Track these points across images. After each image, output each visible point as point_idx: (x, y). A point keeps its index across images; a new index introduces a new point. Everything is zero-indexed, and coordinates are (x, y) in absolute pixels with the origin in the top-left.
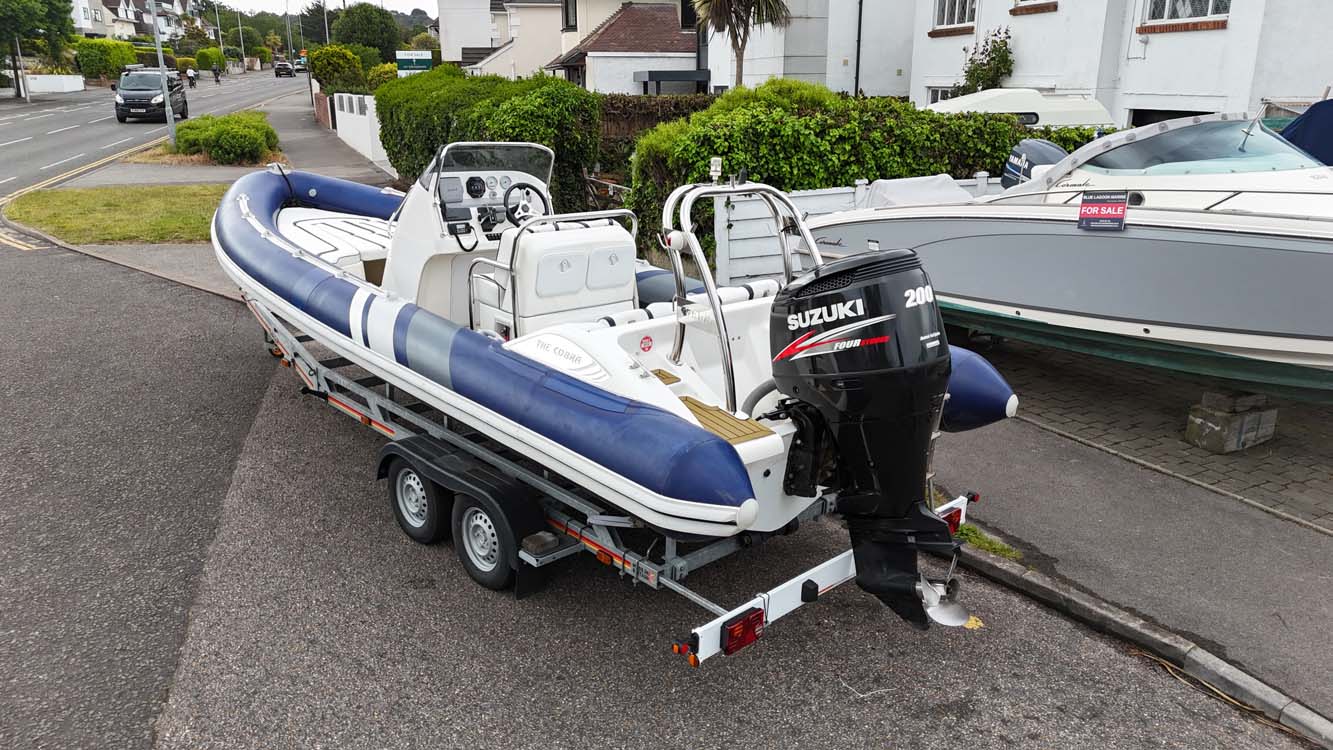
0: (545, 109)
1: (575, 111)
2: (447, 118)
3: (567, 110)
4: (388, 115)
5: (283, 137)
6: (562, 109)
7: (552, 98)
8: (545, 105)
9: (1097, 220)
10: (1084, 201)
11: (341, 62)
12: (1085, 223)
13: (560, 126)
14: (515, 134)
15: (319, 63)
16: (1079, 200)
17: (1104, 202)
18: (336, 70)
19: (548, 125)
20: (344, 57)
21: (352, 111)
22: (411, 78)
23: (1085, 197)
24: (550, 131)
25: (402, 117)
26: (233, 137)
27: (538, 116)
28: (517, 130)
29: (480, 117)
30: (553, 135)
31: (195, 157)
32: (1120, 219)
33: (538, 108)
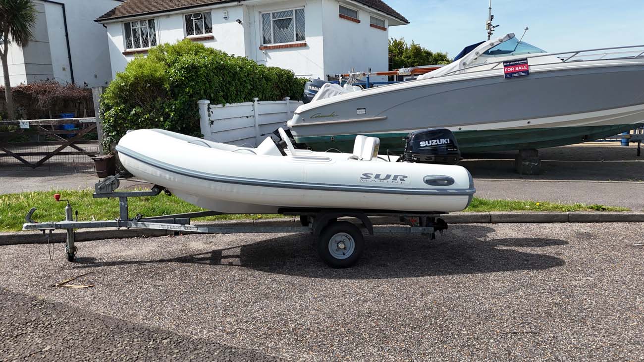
9: (515, 73)
10: (505, 66)
12: (508, 75)
16: (502, 65)
17: (516, 64)
23: (505, 64)
32: (527, 71)
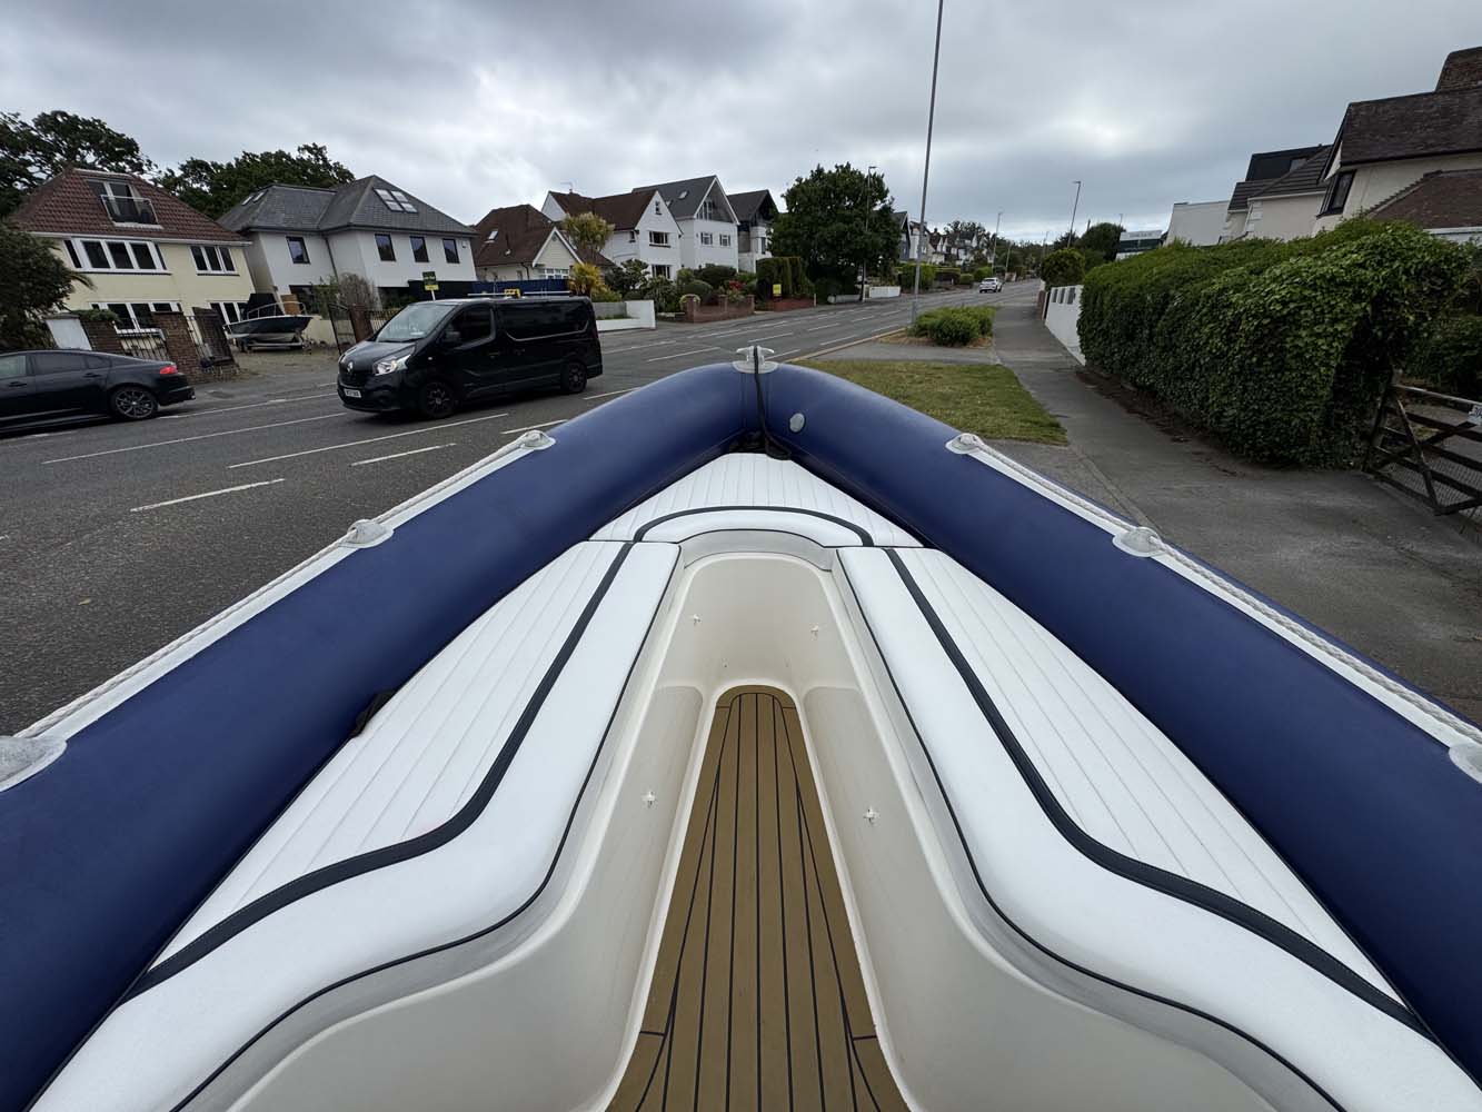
0: (1362, 271)
1: (1419, 276)
2: (1167, 295)
3: (1406, 272)
4: (1091, 300)
5: (996, 325)
6: (1395, 273)
7: (1382, 254)
8: (1362, 266)
11: (1067, 262)
13: (1380, 301)
14: (1285, 312)
15: (1047, 264)
18: (1061, 269)
19: (1357, 298)
20: (1071, 257)
21: (1061, 302)
22: (1128, 260)
24: (1357, 307)
25: (1107, 299)
26: (953, 323)
27: (1344, 283)
28: (1292, 306)
29: (1225, 289)
30: (1361, 314)
31: (921, 339)
33: (1348, 271)
